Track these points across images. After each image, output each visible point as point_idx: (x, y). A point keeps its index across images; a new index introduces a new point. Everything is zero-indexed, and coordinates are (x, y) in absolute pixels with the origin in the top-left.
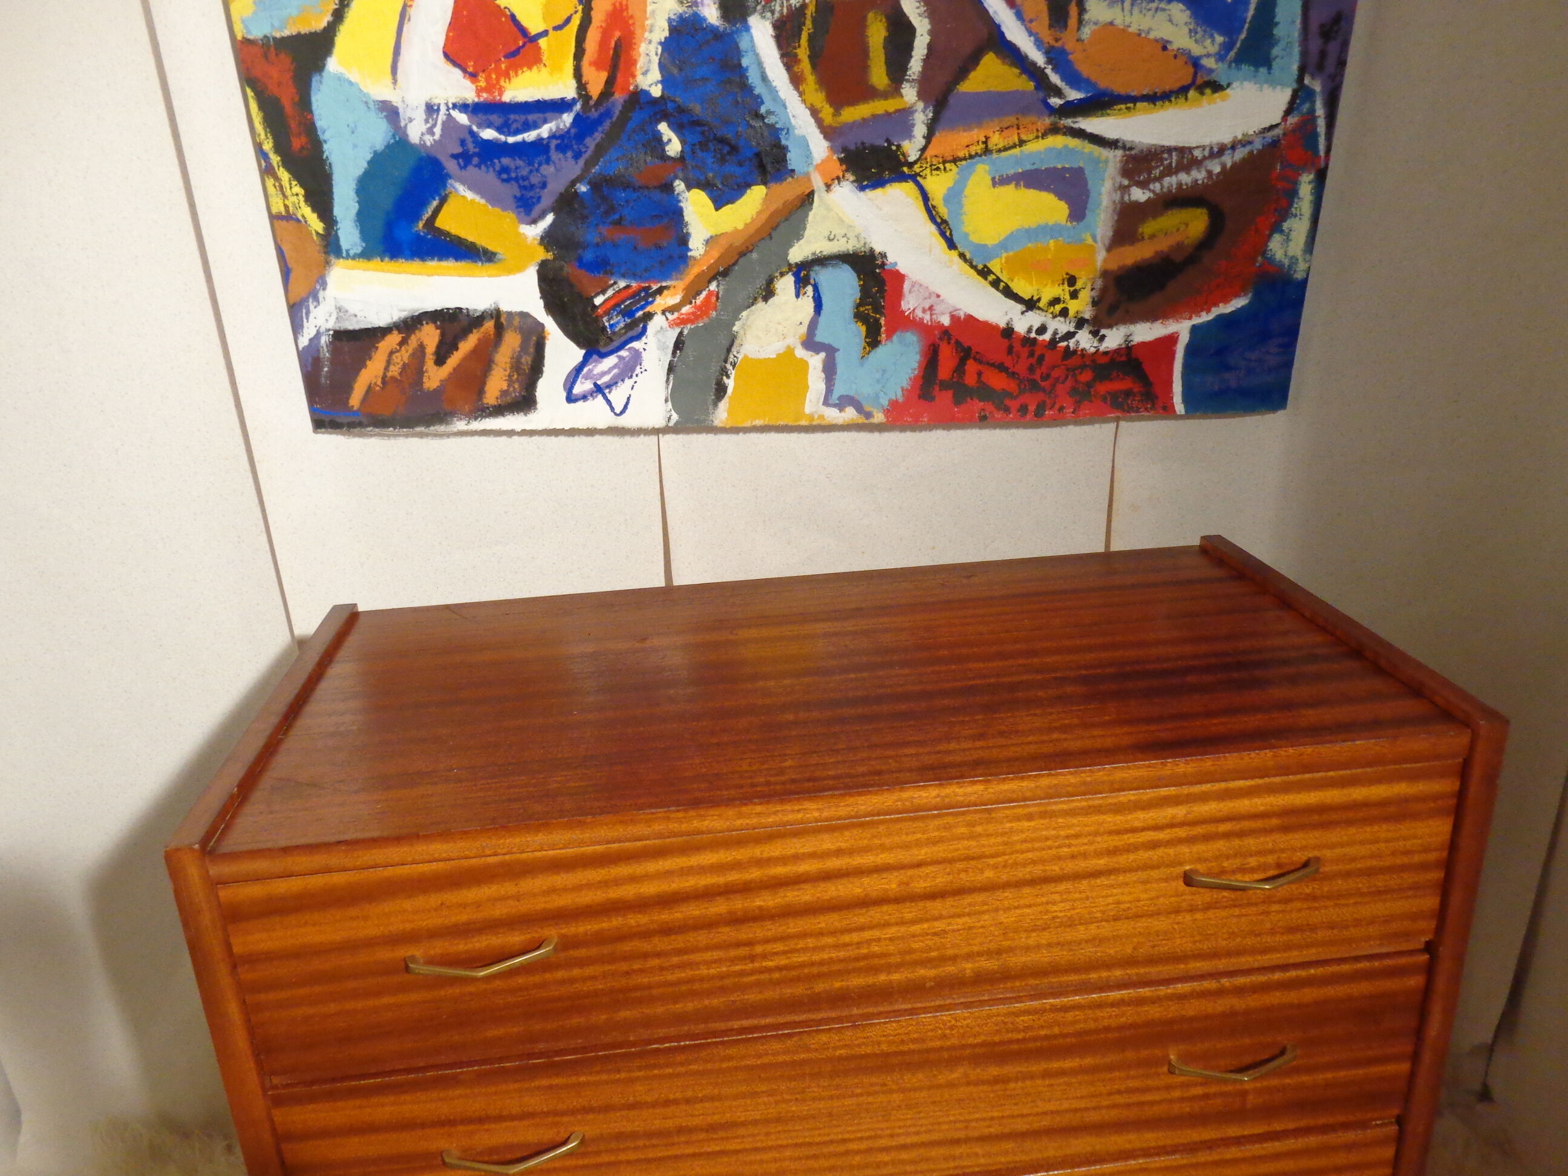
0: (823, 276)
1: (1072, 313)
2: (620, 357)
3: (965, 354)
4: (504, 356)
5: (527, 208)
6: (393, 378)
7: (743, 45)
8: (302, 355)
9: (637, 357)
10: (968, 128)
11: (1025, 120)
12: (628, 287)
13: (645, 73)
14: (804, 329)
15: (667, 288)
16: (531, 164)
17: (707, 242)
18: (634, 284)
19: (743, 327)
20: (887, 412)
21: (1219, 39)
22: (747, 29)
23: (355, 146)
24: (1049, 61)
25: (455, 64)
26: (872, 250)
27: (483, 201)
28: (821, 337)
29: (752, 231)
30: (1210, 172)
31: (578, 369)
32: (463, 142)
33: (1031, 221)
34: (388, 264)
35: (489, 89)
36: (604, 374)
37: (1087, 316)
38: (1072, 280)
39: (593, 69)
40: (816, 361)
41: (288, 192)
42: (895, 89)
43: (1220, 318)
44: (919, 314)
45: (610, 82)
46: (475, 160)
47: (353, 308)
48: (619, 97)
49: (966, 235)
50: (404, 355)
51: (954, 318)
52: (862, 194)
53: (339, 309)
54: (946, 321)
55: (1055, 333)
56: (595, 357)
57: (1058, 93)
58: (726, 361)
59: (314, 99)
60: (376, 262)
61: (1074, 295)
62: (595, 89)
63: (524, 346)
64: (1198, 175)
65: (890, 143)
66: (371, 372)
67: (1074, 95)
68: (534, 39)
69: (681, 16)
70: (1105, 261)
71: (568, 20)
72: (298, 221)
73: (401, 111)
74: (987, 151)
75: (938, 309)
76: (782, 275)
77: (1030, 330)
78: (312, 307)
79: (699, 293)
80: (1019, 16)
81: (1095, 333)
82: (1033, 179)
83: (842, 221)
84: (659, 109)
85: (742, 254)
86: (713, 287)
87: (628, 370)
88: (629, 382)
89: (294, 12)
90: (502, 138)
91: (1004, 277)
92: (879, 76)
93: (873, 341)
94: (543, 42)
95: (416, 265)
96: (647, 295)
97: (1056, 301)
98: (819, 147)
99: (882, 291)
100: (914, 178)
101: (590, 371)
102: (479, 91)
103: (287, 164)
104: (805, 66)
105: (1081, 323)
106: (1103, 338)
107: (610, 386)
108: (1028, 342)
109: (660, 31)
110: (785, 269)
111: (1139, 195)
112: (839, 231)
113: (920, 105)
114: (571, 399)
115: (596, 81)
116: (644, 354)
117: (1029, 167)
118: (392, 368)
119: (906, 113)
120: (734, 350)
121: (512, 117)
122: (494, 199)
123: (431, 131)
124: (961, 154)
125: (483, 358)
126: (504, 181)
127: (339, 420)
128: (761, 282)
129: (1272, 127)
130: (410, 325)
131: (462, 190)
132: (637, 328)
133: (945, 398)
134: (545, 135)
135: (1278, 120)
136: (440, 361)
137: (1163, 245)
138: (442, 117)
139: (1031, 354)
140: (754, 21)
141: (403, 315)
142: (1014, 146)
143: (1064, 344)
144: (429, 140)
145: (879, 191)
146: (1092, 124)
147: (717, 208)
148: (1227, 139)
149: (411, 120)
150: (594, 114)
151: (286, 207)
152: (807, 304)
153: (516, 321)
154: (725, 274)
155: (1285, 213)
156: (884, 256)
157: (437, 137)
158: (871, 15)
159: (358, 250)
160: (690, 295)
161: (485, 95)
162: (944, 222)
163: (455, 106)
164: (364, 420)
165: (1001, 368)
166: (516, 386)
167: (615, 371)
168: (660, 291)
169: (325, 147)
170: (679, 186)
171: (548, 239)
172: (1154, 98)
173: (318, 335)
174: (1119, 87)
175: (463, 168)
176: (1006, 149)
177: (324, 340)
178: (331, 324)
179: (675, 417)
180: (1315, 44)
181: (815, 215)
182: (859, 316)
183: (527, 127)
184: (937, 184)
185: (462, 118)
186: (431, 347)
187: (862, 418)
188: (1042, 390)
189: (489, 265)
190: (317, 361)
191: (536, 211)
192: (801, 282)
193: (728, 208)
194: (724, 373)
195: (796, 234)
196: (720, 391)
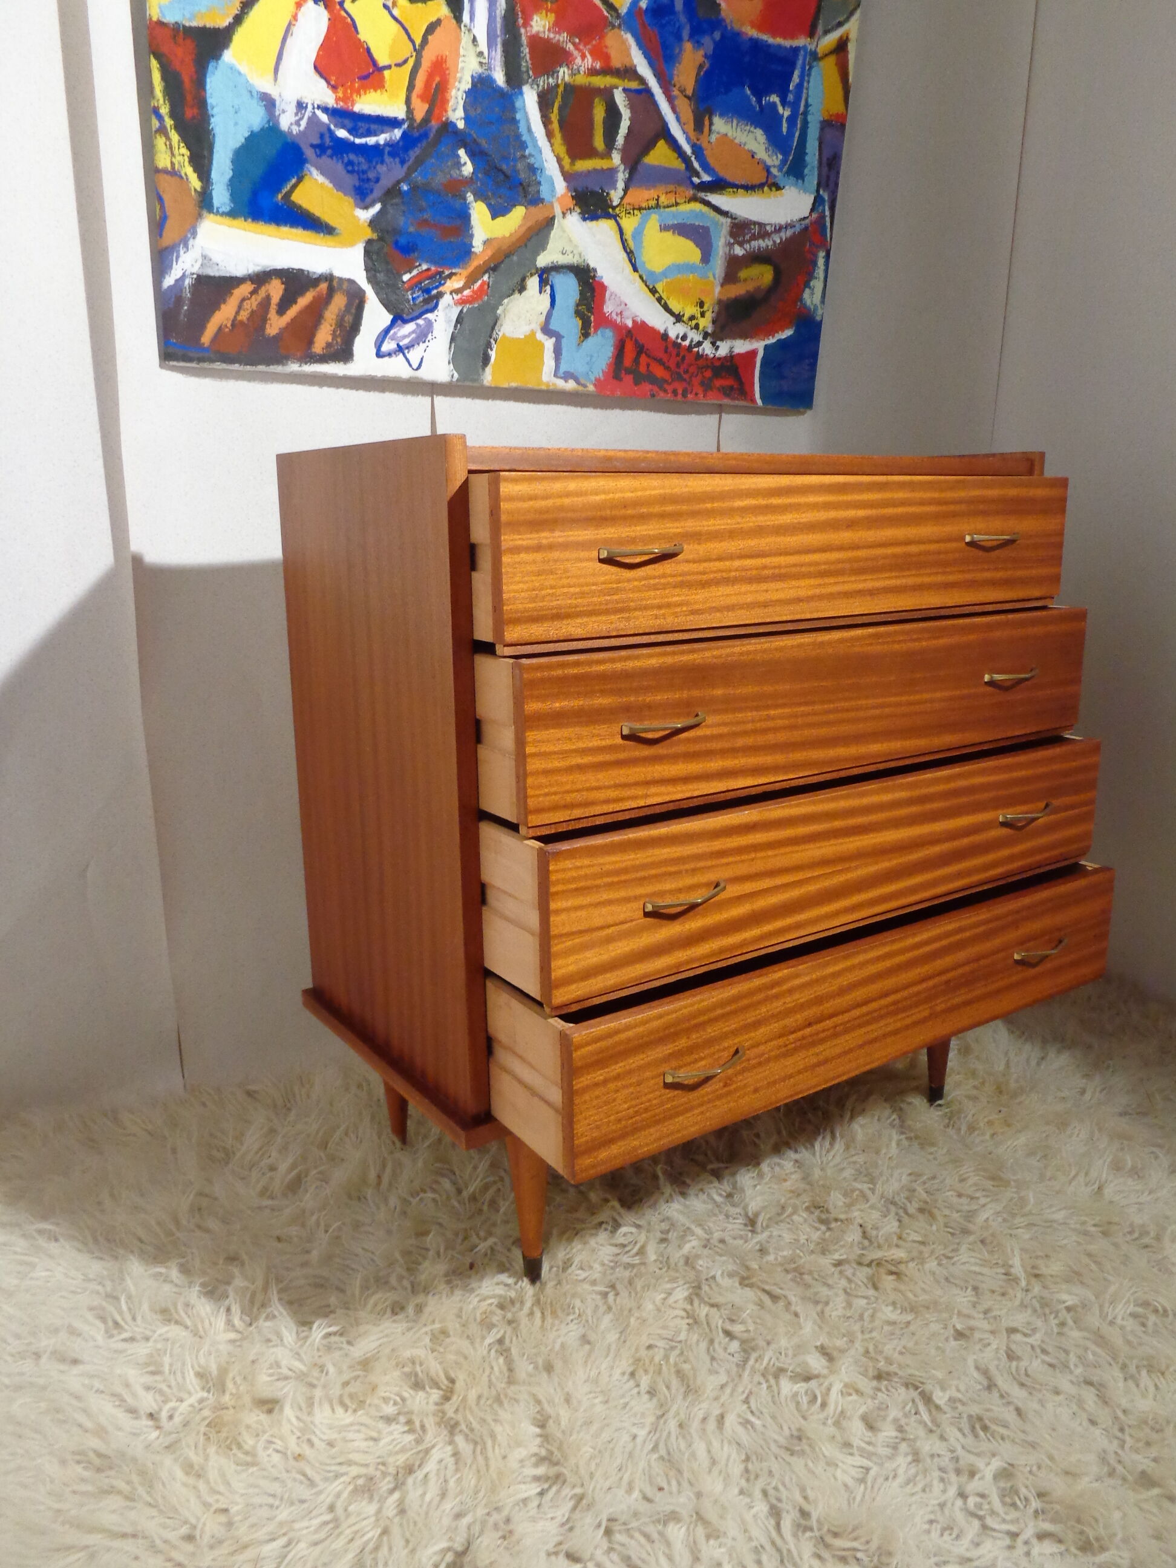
0: (559, 280)
1: (701, 327)
2: (417, 325)
3: (640, 350)
4: (331, 314)
5: (362, 195)
6: (241, 322)
7: (518, 104)
8: (160, 295)
9: (430, 324)
10: (648, 189)
11: (681, 189)
12: (428, 270)
13: (454, 110)
14: (543, 318)
15: (455, 274)
16: (370, 161)
17: (485, 243)
18: (433, 268)
19: (504, 311)
20: (595, 385)
21: (780, 157)
22: (521, 93)
23: (236, 124)
24: (693, 153)
25: (322, 76)
26: (588, 265)
27: (331, 186)
28: (553, 326)
29: (514, 239)
30: (774, 242)
31: (387, 331)
32: (322, 136)
33: (681, 260)
34: (250, 225)
35: (345, 99)
36: (405, 337)
37: (710, 331)
38: (702, 304)
39: (419, 100)
40: (549, 343)
41: (176, 152)
42: (607, 155)
43: (780, 341)
44: (614, 316)
45: (429, 113)
46: (329, 152)
47: (216, 258)
48: (434, 124)
49: (643, 263)
50: (253, 304)
51: (634, 322)
52: (584, 223)
53: (204, 257)
54: (630, 324)
55: (692, 341)
56: (399, 322)
57: (698, 175)
58: (490, 337)
59: (208, 80)
60: (240, 222)
61: (703, 315)
62: (419, 115)
63: (348, 306)
64: (769, 243)
65: (603, 191)
66: (224, 315)
67: (706, 178)
68: (380, 70)
69: (480, 76)
70: (720, 293)
71: (405, 61)
72: (181, 177)
73: (277, 103)
74: (658, 206)
75: (625, 314)
76: (532, 275)
77: (677, 337)
78: (182, 252)
79: (475, 282)
80: (678, 119)
81: (713, 344)
82: (684, 230)
83: (571, 241)
84: (460, 139)
85: (508, 255)
86: (486, 278)
87: (422, 336)
88: (422, 346)
89: (203, 10)
90: (351, 138)
91: (664, 296)
92: (599, 143)
93: (585, 334)
94: (386, 73)
95: (272, 228)
96: (440, 278)
97: (692, 318)
98: (560, 186)
99: (593, 296)
100: (615, 217)
101: (395, 333)
102: (337, 100)
103: (177, 128)
104: (555, 126)
105: (706, 335)
106: (717, 348)
107: (408, 348)
108: (677, 345)
109: (466, 84)
110: (534, 271)
111: (739, 251)
112: (568, 249)
113: (622, 167)
114: (379, 355)
115: (420, 110)
116: (435, 325)
117: (680, 221)
118: (242, 313)
119: (612, 172)
120: (497, 328)
121: (360, 124)
122: (339, 186)
123: (298, 123)
124: (644, 205)
125: (315, 313)
126: (348, 172)
127: (191, 355)
128: (517, 279)
129: (805, 218)
130: (260, 279)
131: (315, 173)
132: (431, 302)
133: (628, 379)
134: (382, 142)
135: (807, 214)
136: (282, 309)
137: (750, 287)
138: (308, 113)
139: (678, 355)
140: (526, 89)
141: (258, 269)
142: (672, 206)
143: (696, 349)
144: (295, 130)
145: (594, 223)
146: (715, 199)
147: (494, 217)
148: (783, 223)
149: (284, 111)
150: (416, 134)
151: (172, 164)
152: (546, 298)
153: (345, 286)
154: (494, 269)
155: (810, 275)
156: (595, 270)
157: (302, 128)
158: (597, 100)
159: (227, 209)
160: (470, 281)
161: (341, 104)
162: (631, 252)
163: (319, 107)
164: (212, 355)
165: (660, 361)
166: (339, 340)
167: (414, 336)
168: (450, 276)
169: (212, 120)
170: (470, 197)
171: (373, 223)
172: (749, 188)
173: (184, 276)
174: (729, 178)
175: (319, 156)
176: (668, 207)
177: (188, 282)
178: (196, 269)
179: (456, 376)
180: (825, 170)
181: (555, 234)
182: (578, 313)
183: (369, 133)
184: (629, 223)
185: (324, 118)
186: (276, 298)
187: (580, 388)
188: (685, 380)
189: (328, 237)
190: (179, 300)
191: (368, 200)
192: (543, 283)
193: (500, 220)
194: (489, 346)
195: (542, 246)
196: (486, 360)
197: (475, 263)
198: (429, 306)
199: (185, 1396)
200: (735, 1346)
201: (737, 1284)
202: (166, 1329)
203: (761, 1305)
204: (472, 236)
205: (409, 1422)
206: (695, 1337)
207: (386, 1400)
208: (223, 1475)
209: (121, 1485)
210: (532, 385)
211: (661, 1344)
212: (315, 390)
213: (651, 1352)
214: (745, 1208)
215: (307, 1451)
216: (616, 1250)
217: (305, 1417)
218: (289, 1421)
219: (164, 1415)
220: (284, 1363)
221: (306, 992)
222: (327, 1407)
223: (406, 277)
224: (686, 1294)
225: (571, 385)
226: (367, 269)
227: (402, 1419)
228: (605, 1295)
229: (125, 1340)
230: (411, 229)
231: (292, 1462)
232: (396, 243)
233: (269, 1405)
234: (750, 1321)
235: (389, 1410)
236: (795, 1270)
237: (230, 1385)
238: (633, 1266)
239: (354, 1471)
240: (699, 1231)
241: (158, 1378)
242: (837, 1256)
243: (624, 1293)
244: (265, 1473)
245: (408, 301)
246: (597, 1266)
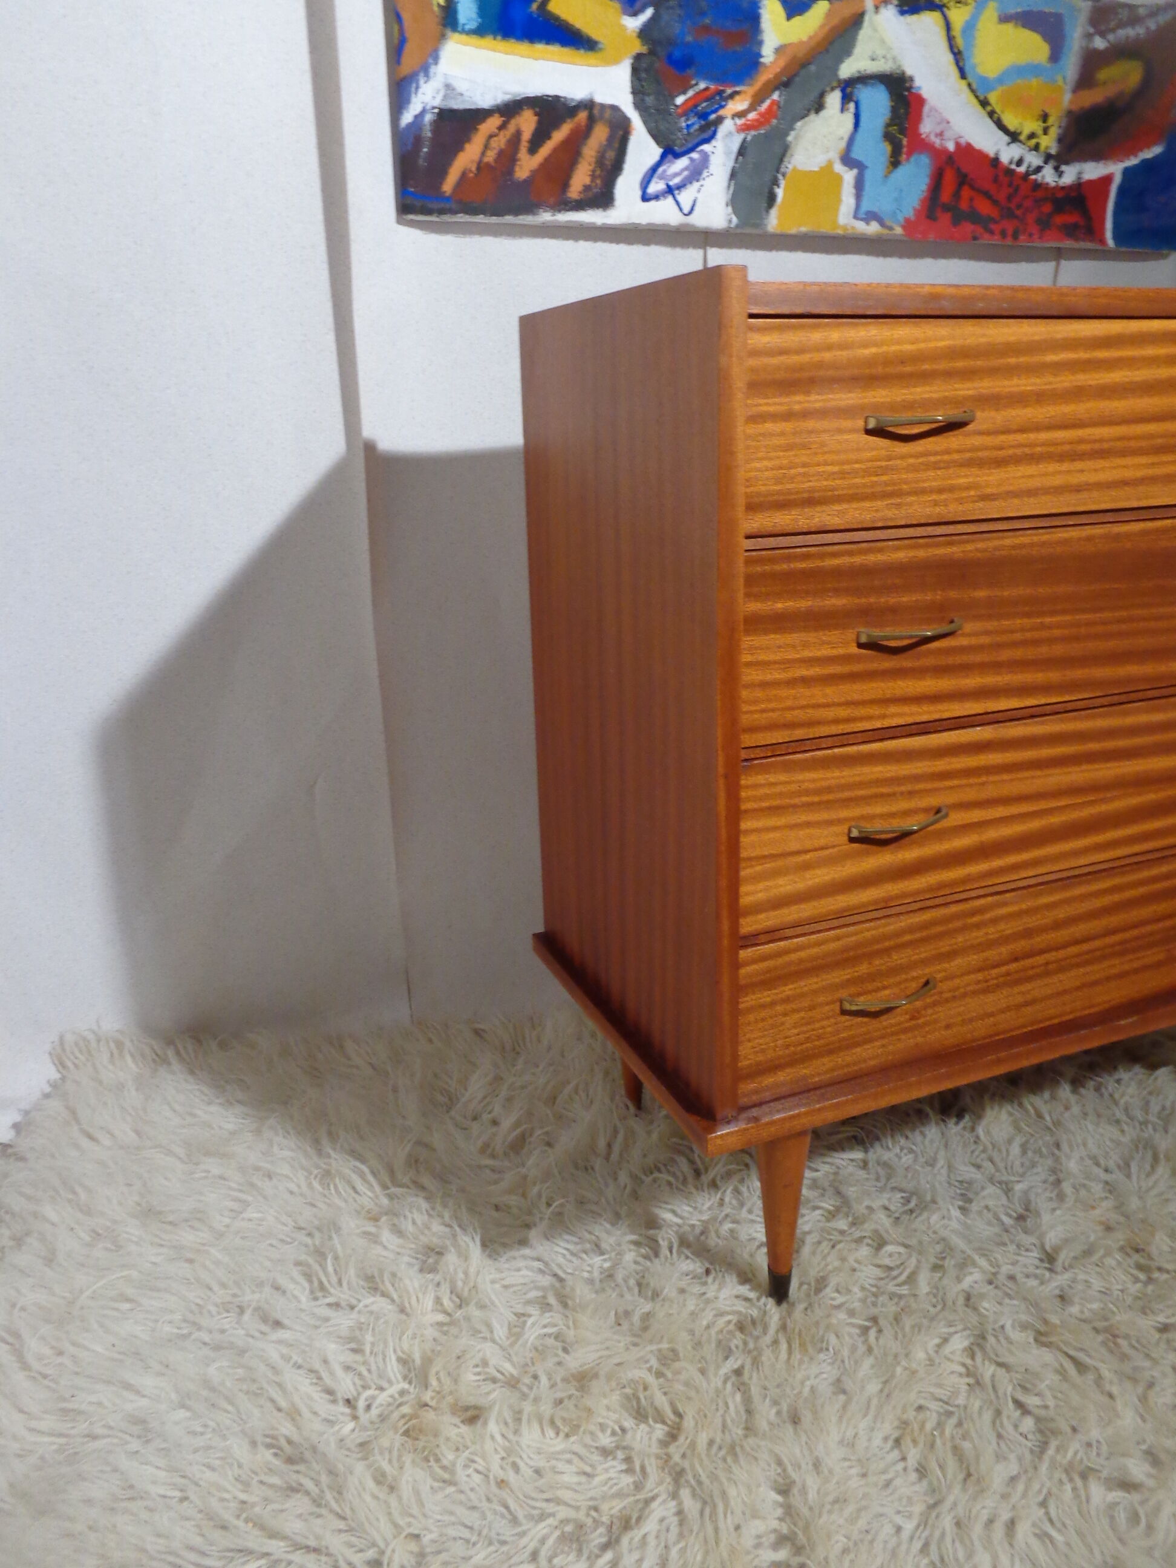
0: (864, 95)
1: (1042, 147)
2: (692, 159)
3: (963, 180)
4: (590, 150)
6: (488, 164)
8: (399, 136)
9: (705, 158)
12: (707, 89)
14: (843, 144)
18: (712, 87)
19: (796, 138)
20: (904, 227)
26: (903, 73)
28: (857, 154)
30: (1148, 28)
31: (654, 169)
33: (1023, 59)
34: (500, 44)
36: (676, 175)
37: (1053, 151)
38: (1045, 117)
40: (849, 176)
43: (1145, 163)
44: (933, 138)
47: (461, 86)
49: (974, 67)
50: (500, 142)
51: (958, 144)
52: (902, 18)
53: (447, 86)
54: (951, 147)
55: (1029, 166)
56: (670, 157)
58: (778, 171)
60: (488, 41)
61: (1046, 131)
63: (610, 139)
64: (1139, 31)
66: (468, 156)
70: (1071, 102)
75: (947, 135)
76: (833, 89)
77: (1011, 163)
78: (422, 80)
79: (762, 101)
81: (1056, 169)
82: (1029, 19)
83: (883, 42)
85: (804, 64)
86: (776, 96)
88: (696, 185)
91: (998, 110)
93: (895, 162)
95: (524, 47)
96: (719, 99)
97: (1032, 136)
99: (907, 114)
100: (941, 8)
101: (665, 171)
105: (1048, 158)
106: (1060, 174)
107: (680, 187)
108: (1010, 172)
110: (835, 84)
111: (1099, 43)
112: (880, 52)
114: (645, 198)
117: (1027, 9)
118: (488, 153)
120: (786, 160)
125: (571, 150)
127: (431, 205)
130: (510, 109)
132: (708, 131)
133: (945, 219)
136: (533, 149)
137: (1110, 91)
139: (1010, 185)
141: (508, 98)
143: (1033, 177)
145: (915, 17)
147: (789, 17)
152: (848, 119)
154: (786, 85)
156: (911, 79)
159: (473, 25)
162: (960, 52)
164: (454, 206)
165: (987, 195)
166: (598, 181)
167: (686, 173)
168: (732, 96)
171: (644, 33)
173: (424, 112)
177: (428, 118)
178: (437, 102)
179: (735, 220)
181: (864, 34)
182: (888, 136)
184: (959, 17)
186: (527, 135)
187: (886, 231)
188: (1016, 217)
189: (590, 53)
190: (418, 140)
191: (638, 5)
192: (846, 98)
193: (797, 20)
194: (775, 182)
195: (847, 51)
196: (771, 199)
197: (763, 78)
198: (705, 135)
199: (385, 1385)
200: (1028, 1423)
201: (1031, 1340)
202: (372, 1299)
203: (1062, 1373)
204: (760, 43)
205: (628, 1460)
206: (977, 1404)
207: (602, 1427)
208: (417, 1493)
209: (309, 1485)
210: (826, 229)
211: (934, 1406)
212: (569, 245)
213: (921, 1416)
214: (1041, 1237)
215: (511, 1476)
216: (879, 1272)
217: (511, 1436)
218: (492, 1437)
219: (361, 1404)
220: (493, 1362)
221: (538, 937)
222: (536, 1426)
223: (680, 100)
224: (966, 1343)
225: (873, 228)
226: (635, 92)
227: (620, 1455)
228: (865, 1330)
229: (329, 1305)
230: (689, 38)
231: (494, 1488)
232: (670, 57)
233: (473, 1416)
234: (1048, 1394)
235: (606, 1440)
236: (1106, 1330)
237: (434, 1382)
238: (901, 1297)
239: (563, 1512)
240: (982, 1262)
241: (358, 1358)
242: (1161, 1318)
243: (888, 1332)
244: (462, 1497)
245: (680, 130)
246: (856, 1289)
